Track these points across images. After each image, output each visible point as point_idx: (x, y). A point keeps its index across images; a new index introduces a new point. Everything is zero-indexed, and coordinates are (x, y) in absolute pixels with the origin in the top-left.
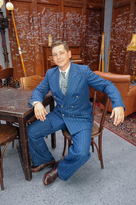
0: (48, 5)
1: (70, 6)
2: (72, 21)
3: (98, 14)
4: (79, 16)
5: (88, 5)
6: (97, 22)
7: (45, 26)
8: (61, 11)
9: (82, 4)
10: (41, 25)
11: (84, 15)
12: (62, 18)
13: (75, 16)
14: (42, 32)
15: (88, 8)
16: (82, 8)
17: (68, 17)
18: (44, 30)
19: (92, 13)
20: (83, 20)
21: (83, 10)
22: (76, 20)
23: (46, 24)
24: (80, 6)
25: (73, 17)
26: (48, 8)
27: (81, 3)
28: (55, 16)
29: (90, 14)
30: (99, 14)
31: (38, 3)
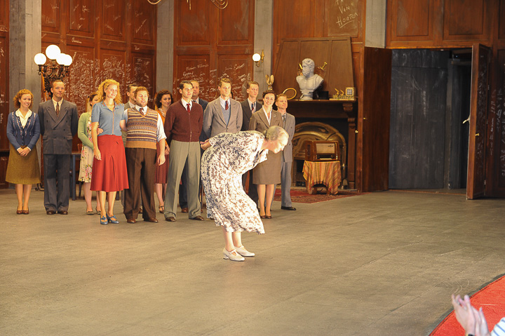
0: (79, 48)
1: (108, 48)
2: (111, 74)
3: (147, 61)
4: (121, 66)
5: (133, 47)
6: (145, 75)
7: (75, 83)
8: (96, 57)
9: (125, 45)
10: (69, 81)
11: (128, 63)
12: (98, 69)
13: (116, 66)
14: (70, 93)
15: (133, 52)
16: (124, 51)
17: (106, 67)
18: (73, 89)
19: (139, 60)
20: (127, 72)
21: (127, 55)
22: (116, 73)
23: (77, 80)
24: (122, 49)
25: (113, 67)
26: (80, 53)
27: (124, 43)
28: (88, 65)
29: (136, 61)
30: (149, 61)
31: (67, 45)
